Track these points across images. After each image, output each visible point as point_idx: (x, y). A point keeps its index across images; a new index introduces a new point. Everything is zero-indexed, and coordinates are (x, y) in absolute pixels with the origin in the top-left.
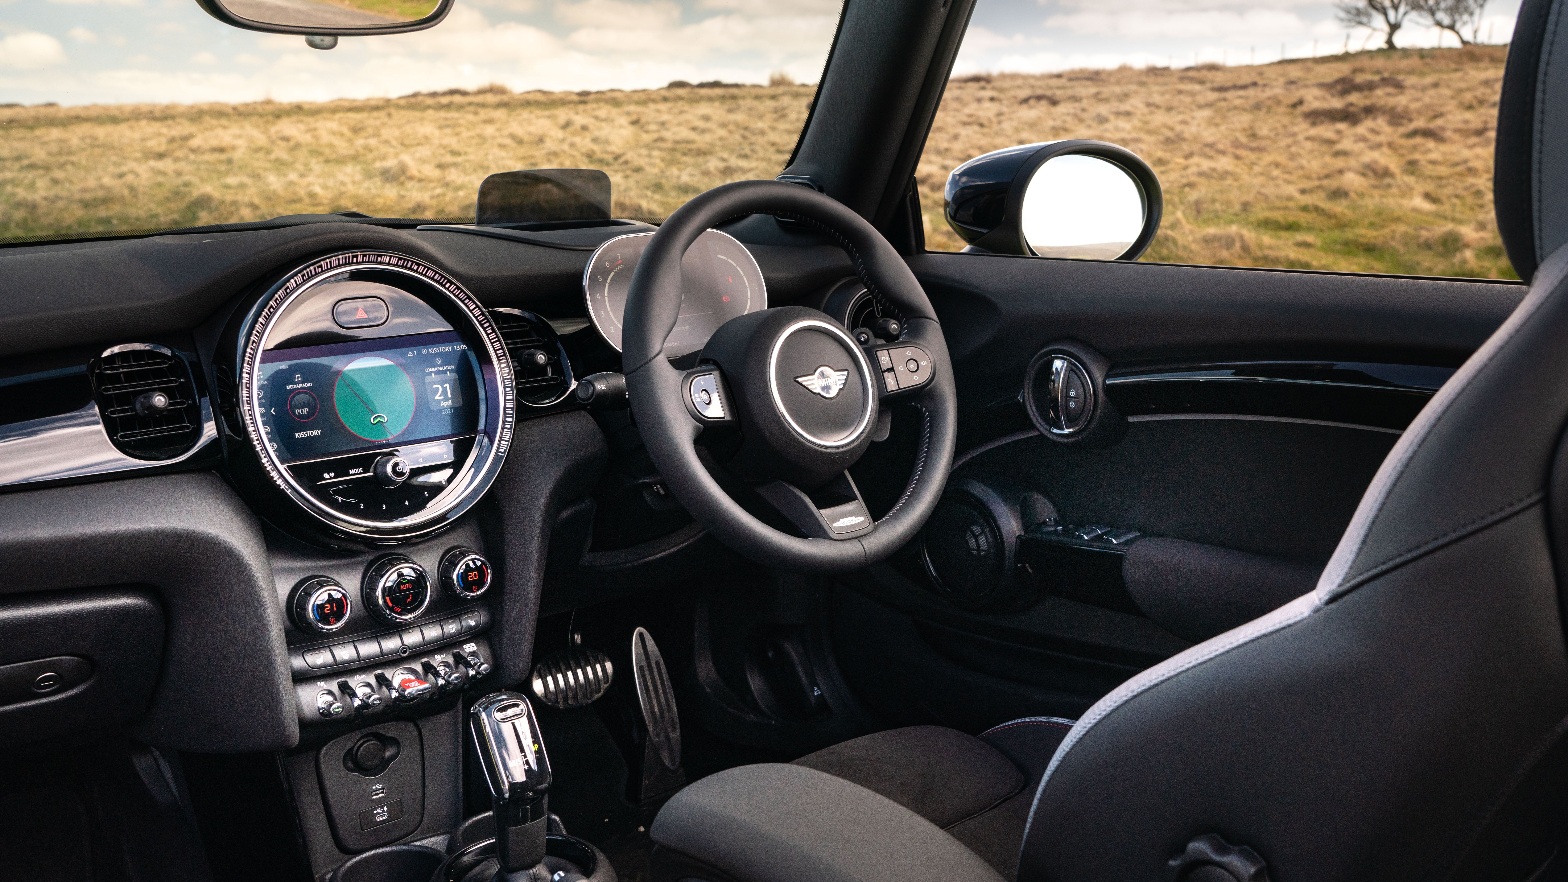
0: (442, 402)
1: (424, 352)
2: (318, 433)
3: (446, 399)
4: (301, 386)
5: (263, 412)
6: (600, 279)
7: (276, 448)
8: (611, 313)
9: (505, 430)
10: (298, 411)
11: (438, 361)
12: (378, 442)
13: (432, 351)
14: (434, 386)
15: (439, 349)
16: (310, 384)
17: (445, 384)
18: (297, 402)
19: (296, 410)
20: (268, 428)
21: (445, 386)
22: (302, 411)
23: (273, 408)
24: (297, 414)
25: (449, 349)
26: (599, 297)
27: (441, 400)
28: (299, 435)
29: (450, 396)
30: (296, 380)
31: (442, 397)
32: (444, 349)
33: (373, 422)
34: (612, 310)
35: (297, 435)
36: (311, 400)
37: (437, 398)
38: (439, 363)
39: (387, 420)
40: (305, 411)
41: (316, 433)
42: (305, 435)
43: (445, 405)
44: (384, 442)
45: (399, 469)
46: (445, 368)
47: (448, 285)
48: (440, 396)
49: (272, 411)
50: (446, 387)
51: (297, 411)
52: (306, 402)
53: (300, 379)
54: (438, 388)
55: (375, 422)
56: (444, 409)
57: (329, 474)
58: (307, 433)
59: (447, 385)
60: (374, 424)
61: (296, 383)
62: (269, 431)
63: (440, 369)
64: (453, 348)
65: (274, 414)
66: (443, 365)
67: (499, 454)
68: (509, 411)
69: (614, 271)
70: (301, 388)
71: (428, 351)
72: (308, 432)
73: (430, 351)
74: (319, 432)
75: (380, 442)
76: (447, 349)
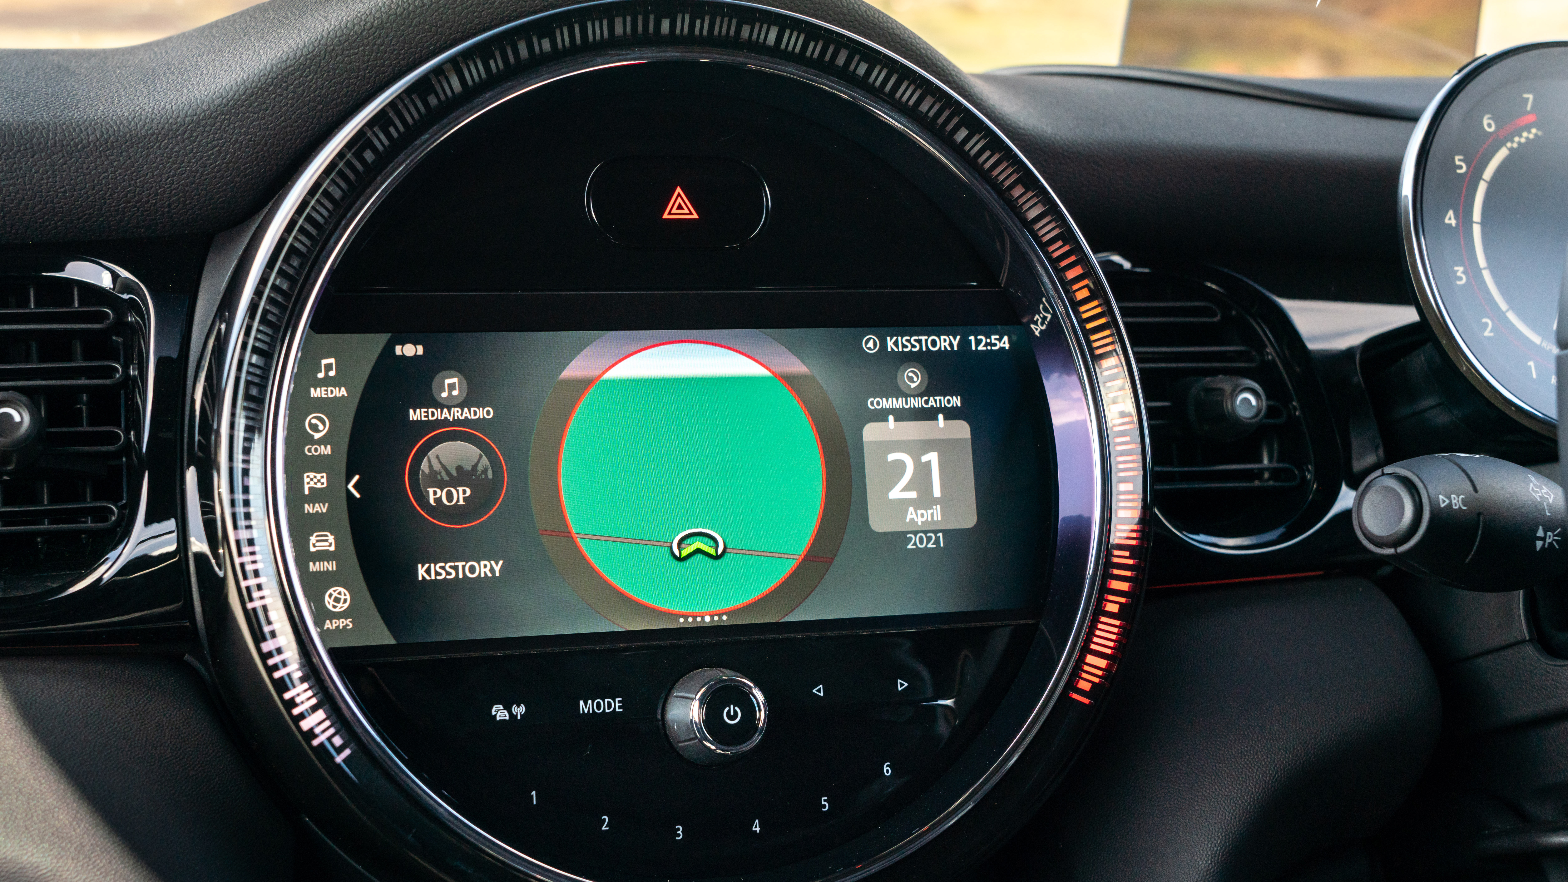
0: (911, 509)
1: (871, 344)
2: (492, 570)
3: (925, 501)
4: (457, 413)
5: (319, 486)
6: (1460, 167)
7: (346, 605)
8: (1487, 275)
9: (1103, 619)
10: (435, 493)
11: (911, 379)
12: (686, 617)
13: (896, 343)
14: (892, 457)
15: (919, 341)
16: (488, 413)
17: (925, 453)
18: (437, 466)
19: (431, 491)
20: (331, 539)
21: (924, 459)
22: (450, 496)
23: (357, 477)
24: (432, 501)
25: (951, 344)
26: (1453, 222)
27: (904, 504)
28: (428, 571)
29: (937, 492)
30: (444, 395)
31: (913, 495)
32: (934, 343)
33: (677, 553)
34: (1491, 267)
35: (421, 571)
36: (485, 461)
37: (896, 494)
38: (913, 385)
39: (724, 552)
40: (461, 495)
41: (487, 570)
42: (448, 573)
43: (920, 520)
44: (707, 619)
45: (731, 718)
46: (932, 402)
47: (962, 134)
48: (905, 489)
49: (350, 486)
50: (929, 462)
51: (433, 494)
52: (468, 467)
53: (455, 393)
54: (901, 465)
55: (685, 553)
56: (915, 533)
57: (508, 708)
58: (456, 568)
59: (933, 457)
60: (680, 559)
61: (438, 405)
62: (332, 548)
63: (916, 403)
64: (964, 343)
65: (358, 495)
66: (928, 391)
67: (1075, 696)
68: (1121, 557)
69: (1509, 145)
70: (457, 422)
71: (884, 344)
72: (460, 564)
73: (890, 343)
74: (497, 569)
75: (695, 617)
76: (945, 342)
